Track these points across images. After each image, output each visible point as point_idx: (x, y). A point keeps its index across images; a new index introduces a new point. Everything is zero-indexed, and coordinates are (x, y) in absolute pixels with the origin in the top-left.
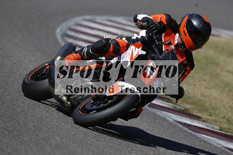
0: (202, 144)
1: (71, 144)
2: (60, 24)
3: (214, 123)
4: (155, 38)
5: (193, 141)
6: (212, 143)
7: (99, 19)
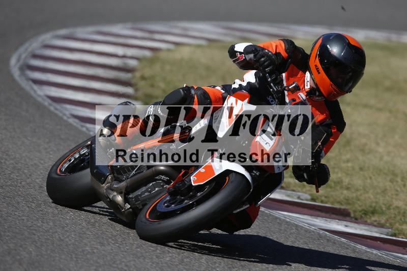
0: (283, 228)
1: (56, 256)
2: (16, 49)
3: (299, 189)
4: (269, 80)
5: (267, 226)
6: (300, 224)
7: (81, 32)
